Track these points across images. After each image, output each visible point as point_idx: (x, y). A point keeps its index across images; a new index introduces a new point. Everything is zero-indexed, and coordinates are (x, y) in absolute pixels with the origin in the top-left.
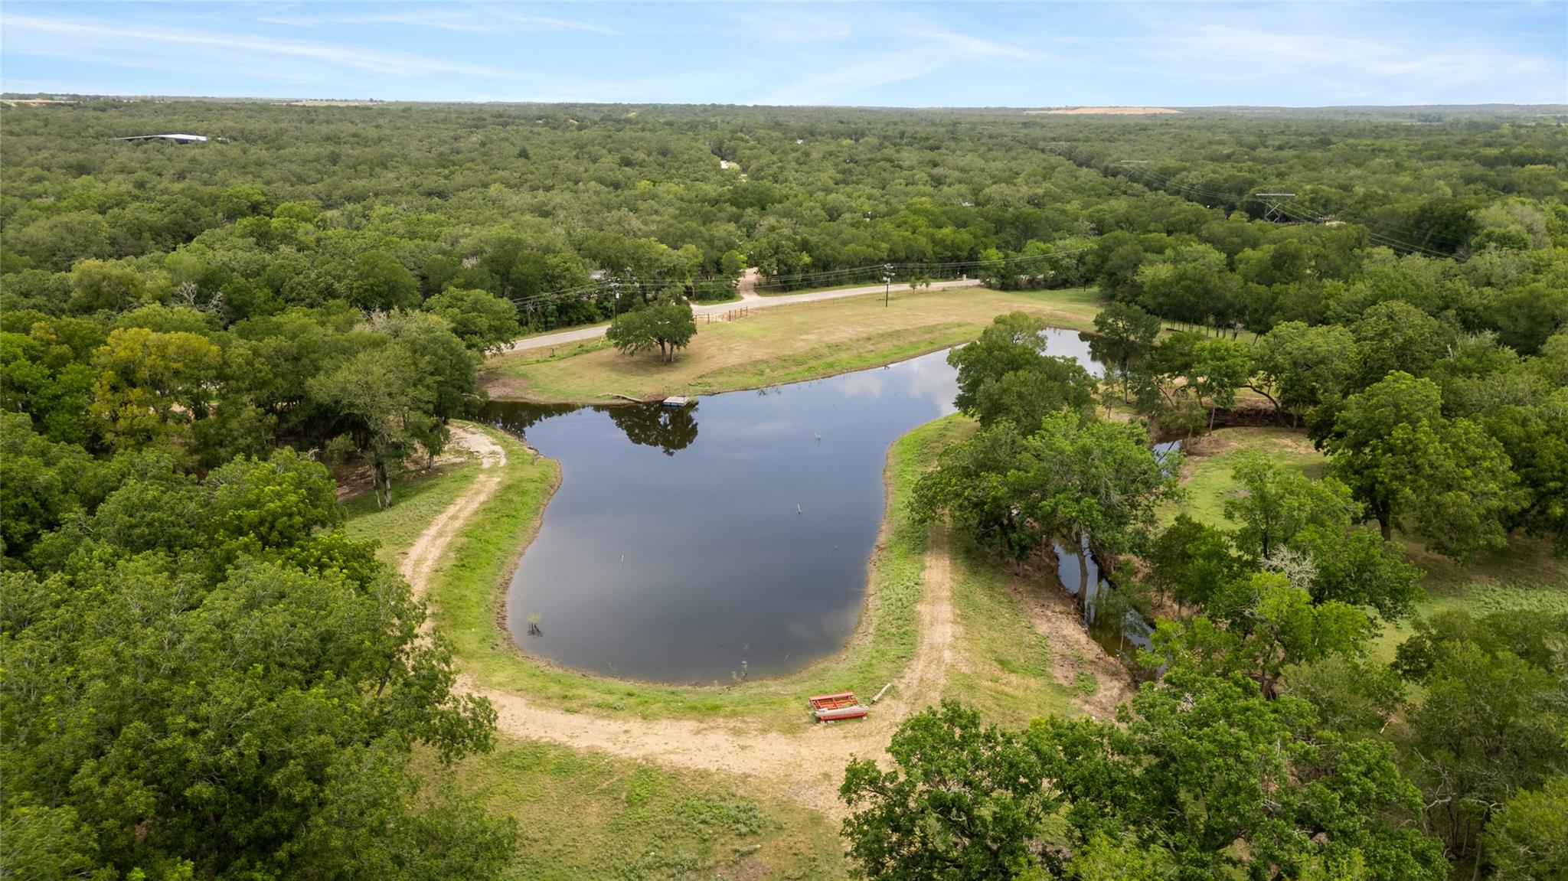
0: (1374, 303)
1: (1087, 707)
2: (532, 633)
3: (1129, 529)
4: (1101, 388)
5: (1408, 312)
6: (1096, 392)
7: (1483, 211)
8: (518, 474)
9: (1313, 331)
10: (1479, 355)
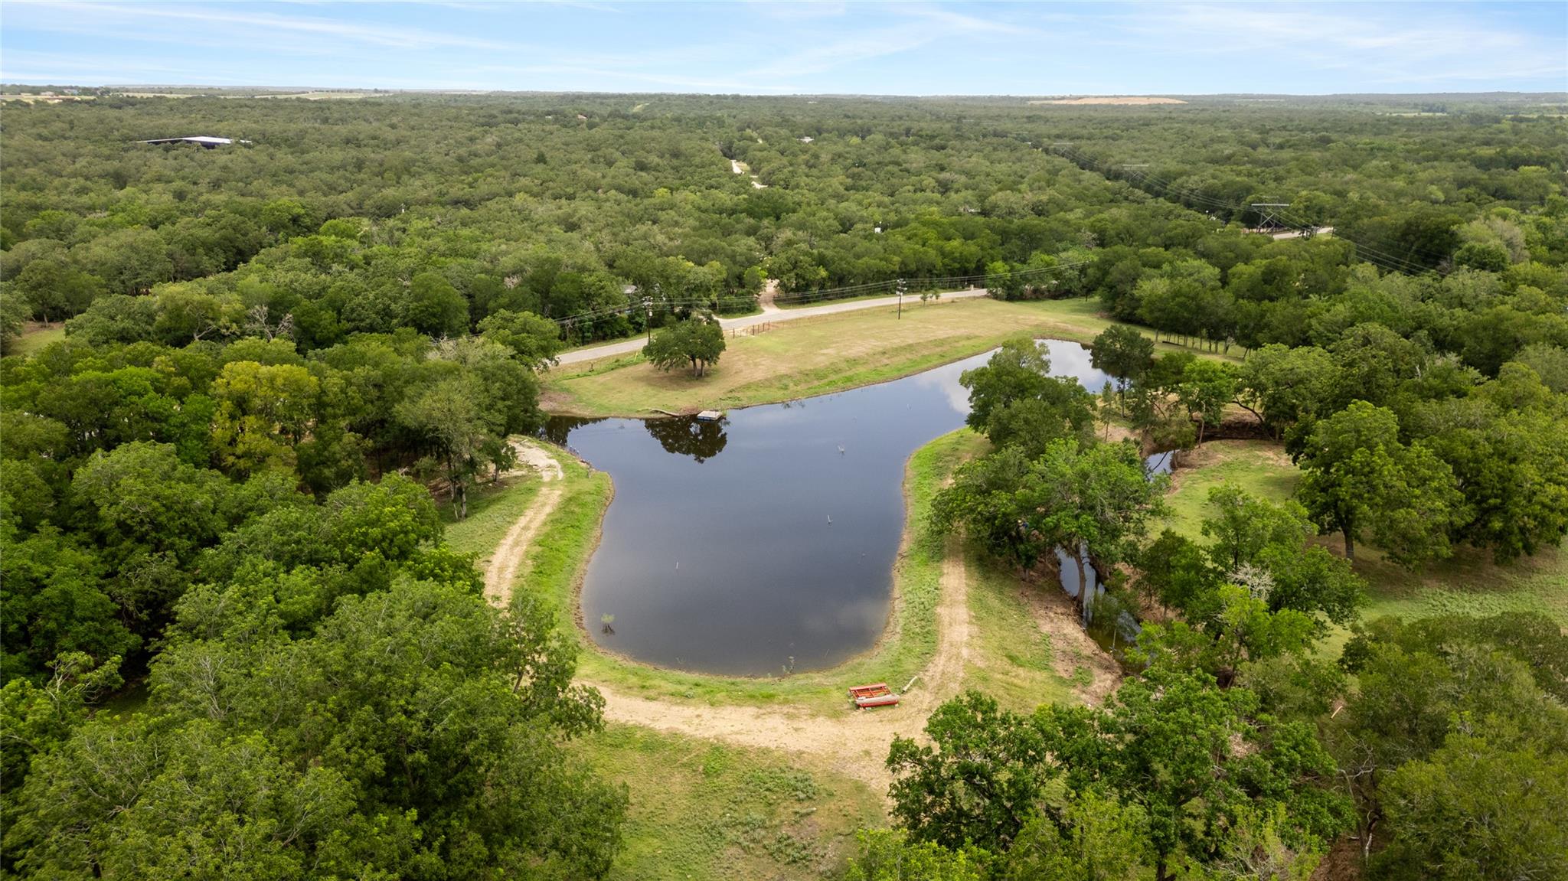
0: (1352, 325)
1: (1084, 696)
2: (606, 631)
3: (1123, 540)
4: (1100, 404)
5: (1383, 334)
6: (1095, 409)
7: (1465, 226)
8: (576, 487)
9: (1294, 352)
10: (1444, 375)
